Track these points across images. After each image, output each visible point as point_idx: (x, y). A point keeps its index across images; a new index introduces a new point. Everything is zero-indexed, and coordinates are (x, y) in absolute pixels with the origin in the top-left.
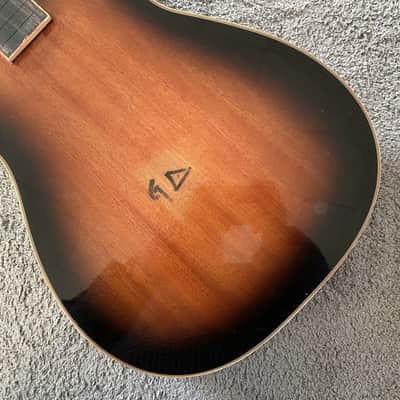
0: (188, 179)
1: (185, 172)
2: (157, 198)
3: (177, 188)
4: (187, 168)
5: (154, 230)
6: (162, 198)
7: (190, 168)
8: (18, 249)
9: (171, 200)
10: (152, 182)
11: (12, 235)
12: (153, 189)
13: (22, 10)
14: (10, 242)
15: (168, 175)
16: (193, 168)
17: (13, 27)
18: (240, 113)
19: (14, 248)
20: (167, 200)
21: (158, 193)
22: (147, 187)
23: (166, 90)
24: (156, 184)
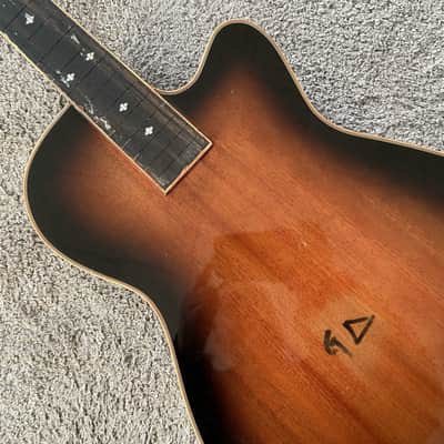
0: (370, 329)
1: (367, 322)
2: (335, 352)
3: (358, 341)
4: (370, 316)
5: (331, 391)
6: (340, 352)
7: (373, 317)
8: (142, 390)
9: (350, 355)
10: (328, 333)
11: (135, 373)
12: (330, 342)
13: (180, 136)
14: (133, 382)
15: (347, 325)
16: (378, 317)
17: (169, 156)
18: (433, 252)
19: (138, 389)
20: (347, 356)
21: (336, 347)
22: (322, 340)
23: (342, 225)
24: (332, 336)
